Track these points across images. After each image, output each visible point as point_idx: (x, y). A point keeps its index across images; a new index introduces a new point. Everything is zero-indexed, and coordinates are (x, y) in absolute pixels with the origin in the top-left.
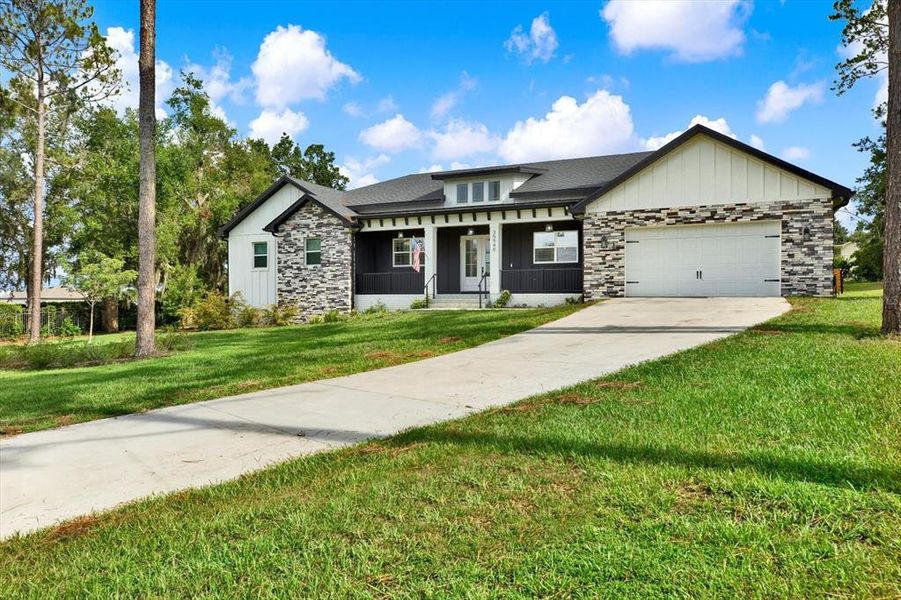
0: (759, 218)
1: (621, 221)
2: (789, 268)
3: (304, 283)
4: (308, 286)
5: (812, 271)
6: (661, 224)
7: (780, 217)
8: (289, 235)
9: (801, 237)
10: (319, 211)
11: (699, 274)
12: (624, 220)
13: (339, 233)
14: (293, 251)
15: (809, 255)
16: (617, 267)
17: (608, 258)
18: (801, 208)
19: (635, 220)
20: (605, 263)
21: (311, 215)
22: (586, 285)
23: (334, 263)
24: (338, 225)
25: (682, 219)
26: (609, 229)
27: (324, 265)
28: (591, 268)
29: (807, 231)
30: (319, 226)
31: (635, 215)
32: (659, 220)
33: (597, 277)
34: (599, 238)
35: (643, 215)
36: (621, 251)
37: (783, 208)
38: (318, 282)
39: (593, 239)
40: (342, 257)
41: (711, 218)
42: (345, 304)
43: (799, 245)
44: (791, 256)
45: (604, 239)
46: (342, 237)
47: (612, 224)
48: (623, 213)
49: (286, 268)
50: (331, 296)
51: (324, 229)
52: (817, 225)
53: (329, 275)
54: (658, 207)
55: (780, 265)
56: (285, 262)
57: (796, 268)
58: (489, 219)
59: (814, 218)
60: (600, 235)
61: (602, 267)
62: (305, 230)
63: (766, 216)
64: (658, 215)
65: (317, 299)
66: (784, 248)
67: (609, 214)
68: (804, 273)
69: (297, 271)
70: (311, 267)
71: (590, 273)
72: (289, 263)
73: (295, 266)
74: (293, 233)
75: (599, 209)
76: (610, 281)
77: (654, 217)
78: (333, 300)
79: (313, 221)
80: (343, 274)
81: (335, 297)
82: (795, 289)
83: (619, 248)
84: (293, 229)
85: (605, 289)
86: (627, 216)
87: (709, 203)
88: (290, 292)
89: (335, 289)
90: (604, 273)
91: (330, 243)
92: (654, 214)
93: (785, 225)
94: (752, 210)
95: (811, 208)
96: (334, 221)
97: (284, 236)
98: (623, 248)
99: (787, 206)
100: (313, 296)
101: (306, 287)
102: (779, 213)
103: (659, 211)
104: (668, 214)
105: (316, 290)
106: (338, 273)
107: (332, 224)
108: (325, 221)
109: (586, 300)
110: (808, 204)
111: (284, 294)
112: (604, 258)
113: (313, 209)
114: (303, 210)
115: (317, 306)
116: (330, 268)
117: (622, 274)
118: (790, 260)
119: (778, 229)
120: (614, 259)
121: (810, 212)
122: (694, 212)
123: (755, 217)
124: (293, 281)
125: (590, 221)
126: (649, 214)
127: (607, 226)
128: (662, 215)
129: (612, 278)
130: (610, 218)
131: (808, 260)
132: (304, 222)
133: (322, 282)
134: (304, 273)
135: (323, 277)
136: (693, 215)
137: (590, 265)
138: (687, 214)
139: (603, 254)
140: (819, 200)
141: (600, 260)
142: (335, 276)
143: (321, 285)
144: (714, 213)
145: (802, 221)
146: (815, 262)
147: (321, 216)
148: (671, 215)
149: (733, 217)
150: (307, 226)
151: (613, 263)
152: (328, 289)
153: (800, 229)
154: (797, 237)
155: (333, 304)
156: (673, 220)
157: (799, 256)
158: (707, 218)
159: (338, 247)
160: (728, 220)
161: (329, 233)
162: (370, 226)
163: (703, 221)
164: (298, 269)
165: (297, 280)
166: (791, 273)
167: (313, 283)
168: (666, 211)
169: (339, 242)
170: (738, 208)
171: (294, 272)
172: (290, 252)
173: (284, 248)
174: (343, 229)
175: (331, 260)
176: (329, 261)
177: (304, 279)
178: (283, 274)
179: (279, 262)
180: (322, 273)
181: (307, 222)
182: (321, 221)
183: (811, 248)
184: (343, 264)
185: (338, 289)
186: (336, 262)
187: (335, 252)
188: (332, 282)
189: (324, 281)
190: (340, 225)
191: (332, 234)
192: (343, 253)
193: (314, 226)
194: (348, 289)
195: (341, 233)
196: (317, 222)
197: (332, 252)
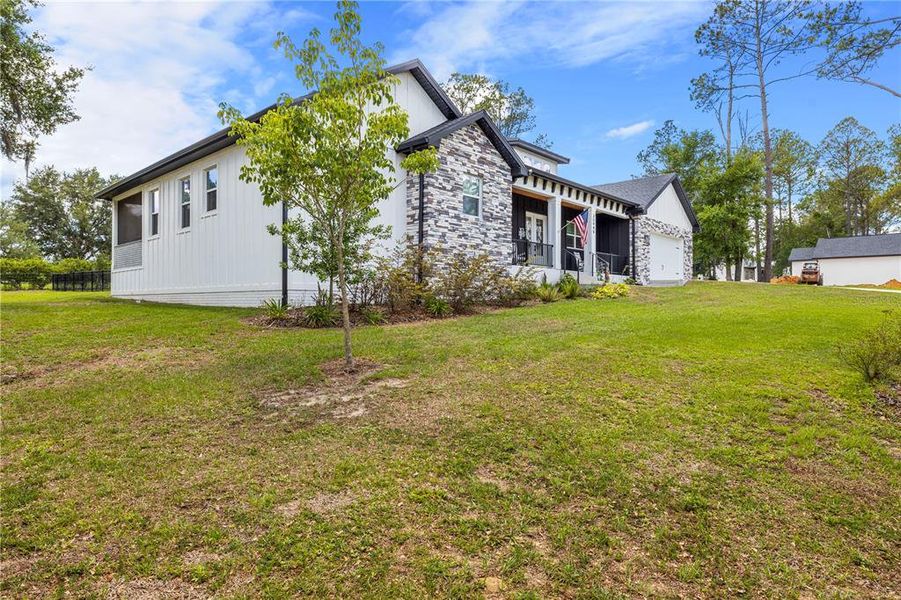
2: (686, 267)
3: (463, 241)
8: (445, 161)
13: (502, 179)
14: (449, 187)
21: (472, 142)
23: (497, 218)
24: (501, 167)
27: (485, 219)
30: (482, 161)
32: (659, 229)
38: (478, 241)
40: (505, 211)
45: (645, 237)
46: (506, 185)
49: (440, 212)
51: (487, 167)
53: (492, 234)
56: (439, 203)
58: (591, 203)
60: (643, 233)
62: (465, 161)
69: (455, 221)
70: (470, 218)
72: (444, 206)
73: (452, 213)
79: (475, 153)
80: (505, 236)
84: (449, 153)
89: (498, 253)
91: (493, 189)
96: (498, 160)
106: (502, 233)
107: (495, 164)
108: (488, 157)
113: (475, 134)
116: (494, 224)
124: (449, 234)
127: (645, 227)
130: (646, 222)
131: (689, 264)
132: (464, 148)
133: (483, 242)
134: (465, 224)
135: (485, 235)
142: (498, 236)
143: (482, 246)
147: (484, 147)
148: (662, 227)
150: (468, 156)
152: (490, 253)
156: (663, 230)
159: (501, 198)
161: (492, 175)
164: (457, 217)
165: (454, 235)
167: (474, 242)
169: (502, 191)
171: (450, 220)
172: (444, 188)
173: (437, 179)
174: (506, 176)
175: (495, 214)
176: (492, 215)
177: (464, 235)
178: (436, 222)
179: (431, 202)
180: (483, 230)
181: (469, 150)
182: (484, 155)
183: (689, 257)
184: (505, 222)
185: (501, 254)
186: (499, 218)
187: (498, 204)
188: (495, 243)
189: (487, 240)
190: (503, 168)
191: (496, 178)
192: (505, 207)
193: (475, 159)
194: (509, 255)
195: (505, 180)
196: (479, 155)
197: (495, 202)
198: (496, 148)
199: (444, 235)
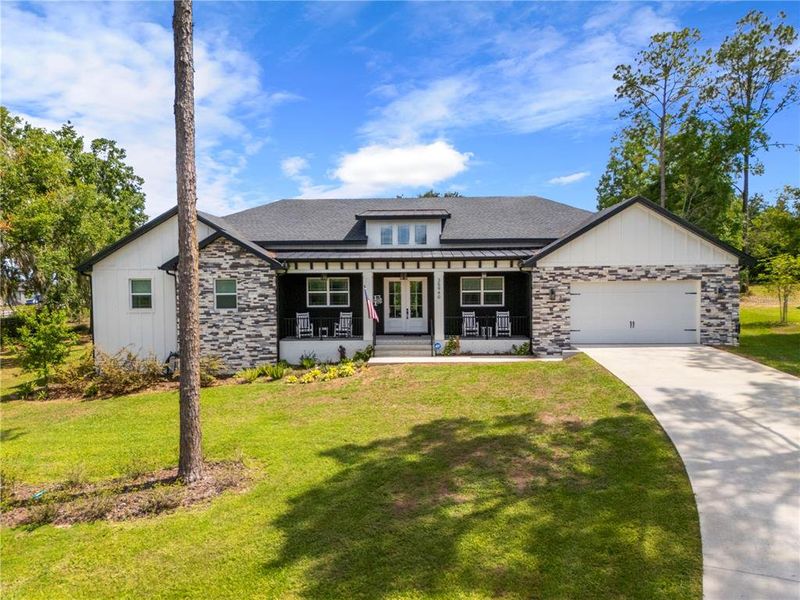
0: (684, 278)
1: (567, 276)
2: (706, 321)
3: (215, 330)
4: (221, 333)
5: (723, 324)
6: (603, 280)
7: (700, 278)
9: (716, 295)
10: (233, 250)
11: (632, 324)
12: (570, 275)
13: (261, 275)
15: (722, 310)
16: (563, 317)
17: (555, 309)
18: (716, 271)
19: (580, 275)
20: (552, 314)
21: (223, 254)
22: (535, 333)
23: (255, 308)
24: (259, 266)
25: (621, 276)
26: (556, 283)
27: (242, 310)
28: (539, 318)
29: (721, 291)
30: (234, 266)
31: (581, 271)
32: (601, 276)
33: (545, 326)
34: (547, 291)
35: (587, 272)
36: (567, 303)
37: (703, 271)
38: (233, 329)
39: (542, 291)
40: (266, 301)
41: (645, 276)
42: (270, 353)
43: (715, 302)
44: (708, 311)
45: (553, 292)
46: (266, 279)
47: (559, 278)
48: (569, 269)
50: (253, 344)
51: (241, 270)
52: (728, 286)
53: (248, 321)
54: (600, 265)
55: (698, 318)
57: (712, 321)
58: (434, 267)
59: (725, 280)
60: (548, 288)
61: (550, 317)
62: (215, 270)
63: (690, 277)
64: (600, 272)
65: (232, 348)
66: (703, 304)
67: (556, 269)
68: (718, 325)
69: (205, 316)
70: (224, 311)
71: (539, 323)
73: (202, 311)
75: (548, 264)
76: (557, 330)
77: (597, 274)
78: (255, 349)
79: (226, 261)
80: (267, 321)
81: (257, 345)
82: (711, 338)
83: (565, 300)
85: (552, 337)
86: (573, 272)
87: (644, 264)
89: (257, 336)
90: (551, 323)
91: (250, 285)
92: (596, 271)
93: (704, 285)
94: (678, 271)
95: (724, 271)
96: (255, 261)
98: (569, 300)
99: (707, 270)
100: (229, 344)
101: (217, 334)
102: (699, 275)
103: (601, 268)
104: (610, 271)
105: (231, 337)
106: (261, 319)
107: (253, 265)
108: (243, 261)
109: (534, 347)
110: (721, 268)
112: (551, 309)
113: (226, 246)
114: (212, 248)
115: (233, 355)
116: (251, 313)
117: (567, 324)
118: (707, 314)
119: (696, 287)
120: (561, 310)
121: (723, 275)
122: (631, 271)
123: (681, 277)
125: (538, 274)
126: (593, 271)
127: (554, 280)
128: (604, 272)
129: (559, 327)
130: (558, 272)
131: (721, 315)
132: (213, 260)
133: (239, 329)
134: (215, 318)
135: (241, 323)
136: (630, 273)
137: (538, 315)
138: (626, 272)
139: (551, 305)
140: (728, 266)
141: (548, 311)
142: (257, 322)
143: (238, 332)
144: (648, 272)
145: (717, 282)
146: (726, 316)
147: (236, 255)
148: (612, 272)
149: (664, 276)
150: (218, 266)
151: (560, 314)
152: (248, 336)
153: (715, 289)
154: (713, 295)
155: (255, 353)
156: (614, 277)
157: (715, 311)
158: (643, 276)
159: (260, 290)
160: (659, 279)
161: (248, 275)
162: (296, 268)
163: (639, 279)
164: (207, 313)
165: (205, 327)
166: (709, 325)
167: (227, 330)
168: (607, 269)
169: (263, 285)
170: (667, 269)
174: (267, 271)
175: (252, 304)
176: (248, 306)
177: (215, 325)
180: (240, 319)
181: (218, 261)
182: (237, 261)
183: (723, 305)
184: (266, 309)
185: (261, 336)
186: (258, 307)
187: (256, 296)
188: (253, 329)
189: (242, 327)
190: (263, 266)
191: (253, 276)
192: (266, 297)
193: (227, 266)
194: (272, 336)
195: (265, 275)
196: (231, 262)
197: (252, 295)
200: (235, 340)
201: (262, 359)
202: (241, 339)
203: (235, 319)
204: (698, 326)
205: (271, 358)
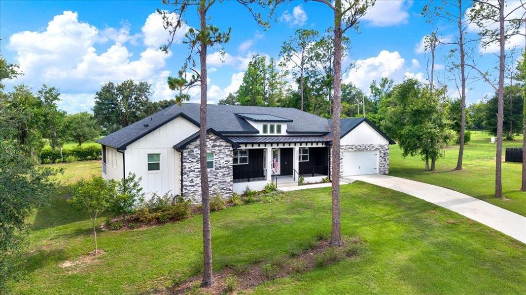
0: (375, 149)
1: (342, 149)
2: (381, 165)
6: (353, 150)
8: (193, 151)
10: (213, 138)
11: (360, 167)
12: (344, 149)
13: (226, 151)
14: (195, 160)
15: (385, 161)
18: (383, 147)
19: (346, 149)
21: (208, 140)
23: (223, 168)
24: (226, 146)
25: (358, 149)
27: (216, 169)
29: (385, 154)
30: (214, 146)
31: (346, 147)
32: (353, 149)
35: (348, 147)
36: (342, 160)
37: (381, 146)
38: (213, 179)
40: (229, 164)
41: (365, 149)
42: (230, 190)
43: (383, 158)
44: (381, 161)
46: (229, 153)
49: (190, 172)
50: (222, 186)
51: (217, 148)
53: (220, 175)
55: (378, 164)
56: (189, 168)
58: (295, 145)
59: (386, 150)
63: (377, 149)
65: (212, 189)
66: (380, 159)
68: (383, 167)
70: (208, 170)
72: (192, 168)
74: (195, 150)
77: (351, 148)
78: (223, 188)
79: (210, 144)
80: (229, 174)
81: (224, 186)
82: (382, 172)
84: (195, 148)
86: (344, 147)
87: (365, 144)
88: (192, 186)
89: (224, 182)
91: (221, 156)
93: (380, 152)
94: (374, 147)
95: (385, 147)
96: (224, 144)
97: (189, 152)
102: (379, 148)
103: (352, 146)
106: (226, 173)
107: (222, 146)
108: (218, 144)
110: (384, 145)
111: (188, 188)
113: (210, 136)
115: (212, 193)
116: (222, 170)
118: (381, 163)
119: (378, 152)
124: (195, 179)
131: (384, 163)
133: (216, 179)
135: (216, 176)
136: (361, 148)
138: (359, 147)
140: (386, 144)
142: (224, 175)
144: (366, 147)
145: (383, 151)
147: (215, 141)
148: (356, 147)
149: (370, 149)
152: (219, 182)
153: (383, 153)
154: (382, 155)
155: (223, 191)
156: (356, 149)
157: (383, 160)
159: (226, 159)
160: (368, 150)
161: (220, 150)
163: (363, 150)
164: (200, 172)
165: (199, 179)
166: (381, 167)
167: (210, 180)
168: (354, 146)
169: (227, 155)
170: (371, 146)
171: (196, 174)
172: (193, 162)
173: (188, 159)
174: (229, 149)
175: (222, 166)
176: (220, 167)
178: (188, 176)
179: (185, 168)
180: (216, 174)
182: (215, 144)
183: (385, 159)
184: (229, 168)
185: (226, 182)
186: (225, 167)
187: (224, 161)
188: (222, 178)
189: (217, 177)
190: (227, 146)
191: (223, 151)
192: (229, 162)
193: (210, 146)
194: (231, 181)
195: (228, 151)
196: (212, 144)
197: (222, 161)
198: (222, 139)
199: (192, 180)
200: (213, 185)
201: (226, 193)
202: (217, 184)
203: (214, 174)
204: (378, 167)
205: (230, 193)
